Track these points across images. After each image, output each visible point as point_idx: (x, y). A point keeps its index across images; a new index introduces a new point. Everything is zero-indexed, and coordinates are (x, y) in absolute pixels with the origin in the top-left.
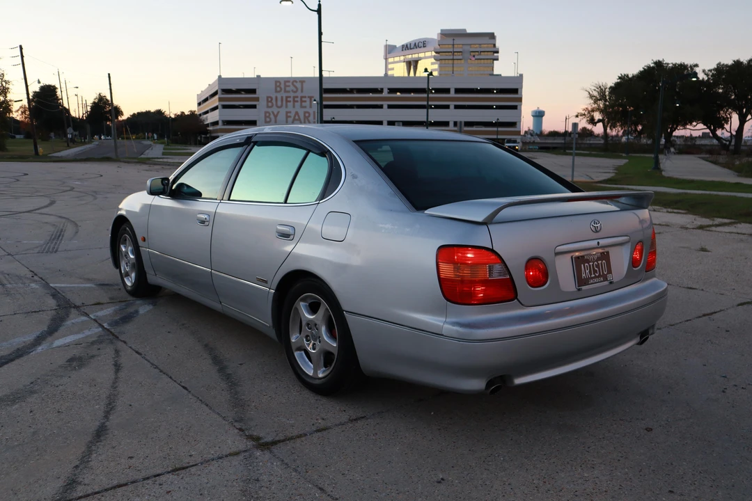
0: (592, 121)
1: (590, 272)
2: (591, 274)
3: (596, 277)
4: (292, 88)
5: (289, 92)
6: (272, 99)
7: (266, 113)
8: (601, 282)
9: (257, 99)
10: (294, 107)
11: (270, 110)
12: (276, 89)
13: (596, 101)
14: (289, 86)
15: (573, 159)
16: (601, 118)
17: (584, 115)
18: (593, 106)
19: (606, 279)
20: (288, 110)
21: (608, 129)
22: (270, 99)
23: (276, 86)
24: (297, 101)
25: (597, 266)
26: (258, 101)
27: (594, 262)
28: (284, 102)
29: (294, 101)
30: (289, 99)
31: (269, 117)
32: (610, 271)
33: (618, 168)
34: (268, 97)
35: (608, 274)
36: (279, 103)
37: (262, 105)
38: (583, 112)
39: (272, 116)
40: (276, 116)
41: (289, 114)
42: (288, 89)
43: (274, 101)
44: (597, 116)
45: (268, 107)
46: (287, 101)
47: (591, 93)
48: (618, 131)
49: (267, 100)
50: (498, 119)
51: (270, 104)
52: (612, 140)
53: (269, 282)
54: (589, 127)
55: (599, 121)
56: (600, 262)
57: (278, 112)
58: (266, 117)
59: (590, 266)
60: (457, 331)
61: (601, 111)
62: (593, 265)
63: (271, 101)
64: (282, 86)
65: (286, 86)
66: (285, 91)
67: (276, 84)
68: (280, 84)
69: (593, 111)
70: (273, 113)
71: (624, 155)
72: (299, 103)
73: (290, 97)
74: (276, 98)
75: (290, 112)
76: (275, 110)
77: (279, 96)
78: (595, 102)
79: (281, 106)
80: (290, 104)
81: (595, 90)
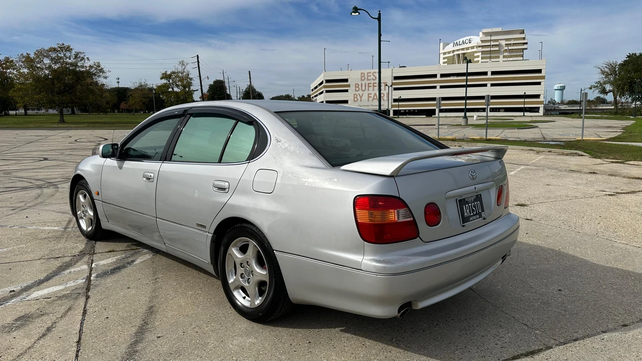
0: (604, 91)
1: (470, 211)
2: (470, 213)
3: (474, 215)
4: (372, 77)
5: (370, 80)
6: (359, 85)
7: (354, 95)
8: (478, 218)
9: (349, 86)
10: (373, 90)
11: (357, 93)
12: (361, 78)
13: (607, 75)
14: (370, 76)
15: (583, 121)
16: (611, 89)
17: (597, 86)
18: (605, 79)
19: (481, 216)
20: (369, 92)
21: (618, 97)
22: (357, 86)
23: (362, 77)
24: (371, 86)
25: (475, 207)
26: (350, 87)
27: (472, 203)
28: (367, 88)
29: (374, 86)
30: (370, 85)
31: (356, 97)
32: (483, 210)
33: (625, 128)
34: (356, 84)
35: (481, 212)
36: (363, 88)
37: (352, 90)
38: (596, 85)
39: (358, 97)
40: (361, 97)
41: (370, 95)
42: (369, 78)
43: (360, 87)
44: (608, 87)
45: (356, 91)
46: (369, 86)
47: (603, 69)
48: (627, 99)
49: (356, 86)
50: (525, 93)
51: (357, 89)
52: (621, 106)
53: (208, 227)
54: (602, 96)
55: (610, 91)
56: (476, 203)
57: (363, 94)
58: (354, 97)
59: (469, 206)
60: (375, 266)
61: (611, 83)
62: (471, 205)
63: (358, 87)
64: (366, 76)
65: (368, 76)
66: (368, 80)
67: (361, 75)
68: (364, 74)
69: (605, 83)
70: (359, 94)
71: (631, 117)
72: (372, 88)
73: (371, 83)
74: (362, 84)
75: (371, 94)
76: (361, 92)
77: (364, 83)
78: (606, 77)
79: (365, 90)
80: (371, 88)
81: (606, 67)
